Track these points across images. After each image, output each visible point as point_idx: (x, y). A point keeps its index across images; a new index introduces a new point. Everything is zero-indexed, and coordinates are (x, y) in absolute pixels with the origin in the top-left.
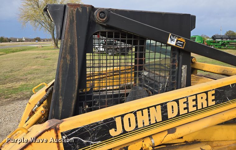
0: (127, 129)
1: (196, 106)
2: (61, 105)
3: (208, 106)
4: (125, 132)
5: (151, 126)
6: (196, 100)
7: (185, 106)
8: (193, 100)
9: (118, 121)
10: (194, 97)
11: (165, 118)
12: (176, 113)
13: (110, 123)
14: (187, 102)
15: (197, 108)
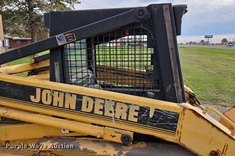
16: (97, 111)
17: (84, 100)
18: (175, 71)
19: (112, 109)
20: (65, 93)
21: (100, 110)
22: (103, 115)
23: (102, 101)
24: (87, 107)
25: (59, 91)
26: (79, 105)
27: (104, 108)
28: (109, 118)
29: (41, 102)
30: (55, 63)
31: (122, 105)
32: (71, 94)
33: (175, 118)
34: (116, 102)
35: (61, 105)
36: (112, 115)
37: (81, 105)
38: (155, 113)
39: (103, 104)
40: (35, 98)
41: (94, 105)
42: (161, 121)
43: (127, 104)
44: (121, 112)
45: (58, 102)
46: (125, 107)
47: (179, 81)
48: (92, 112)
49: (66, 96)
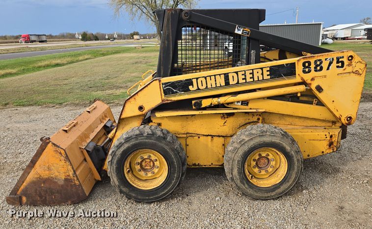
0: (200, 87)
1: (253, 78)
2: (162, 71)
3: (263, 79)
4: (199, 89)
5: (216, 88)
6: (252, 73)
7: (244, 77)
8: (250, 74)
9: (194, 81)
10: (251, 71)
11: (227, 83)
12: (236, 82)
13: (189, 82)
14: (245, 75)
15: (254, 79)
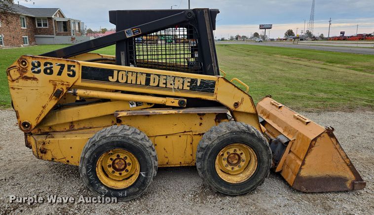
16: (161, 85)
17: (152, 77)
18: (213, 55)
19: (172, 82)
20: (137, 73)
21: (164, 84)
22: (166, 87)
23: (165, 77)
24: (154, 82)
25: (132, 72)
26: (148, 81)
27: (166, 82)
28: (170, 89)
29: (117, 81)
30: (121, 53)
31: (179, 79)
32: (142, 73)
33: (213, 84)
34: (175, 77)
35: (134, 82)
36: (172, 87)
37: (150, 81)
38: (201, 82)
39: (166, 79)
40: (113, 78)
41: (159, 80)
42: (205, 87)
43: (183, 78)
44: (178, 84)
45: (132, 80)
46: (181, 80)
47: (215, 62)
48: (158, 86)
49: (138, 75)
